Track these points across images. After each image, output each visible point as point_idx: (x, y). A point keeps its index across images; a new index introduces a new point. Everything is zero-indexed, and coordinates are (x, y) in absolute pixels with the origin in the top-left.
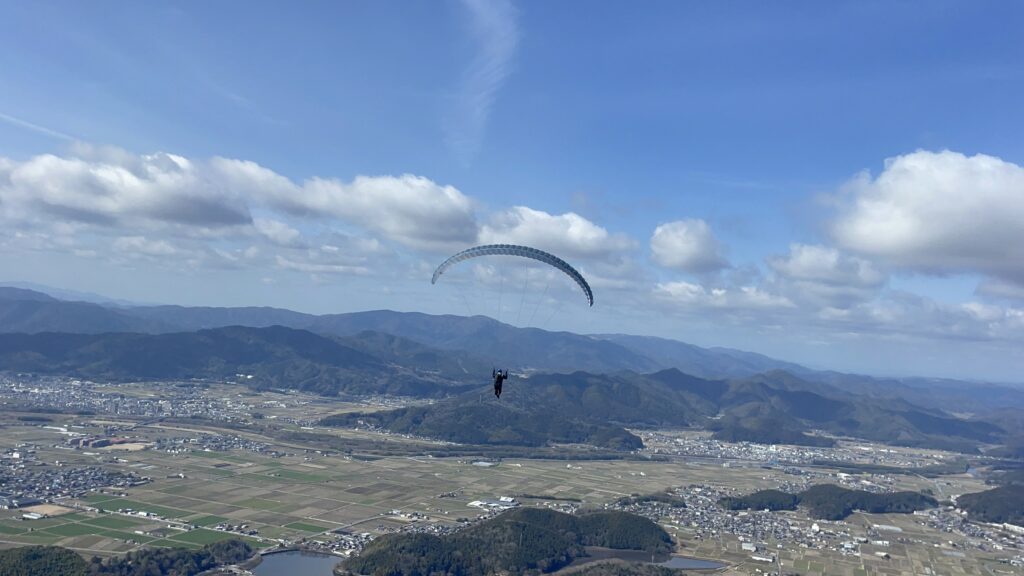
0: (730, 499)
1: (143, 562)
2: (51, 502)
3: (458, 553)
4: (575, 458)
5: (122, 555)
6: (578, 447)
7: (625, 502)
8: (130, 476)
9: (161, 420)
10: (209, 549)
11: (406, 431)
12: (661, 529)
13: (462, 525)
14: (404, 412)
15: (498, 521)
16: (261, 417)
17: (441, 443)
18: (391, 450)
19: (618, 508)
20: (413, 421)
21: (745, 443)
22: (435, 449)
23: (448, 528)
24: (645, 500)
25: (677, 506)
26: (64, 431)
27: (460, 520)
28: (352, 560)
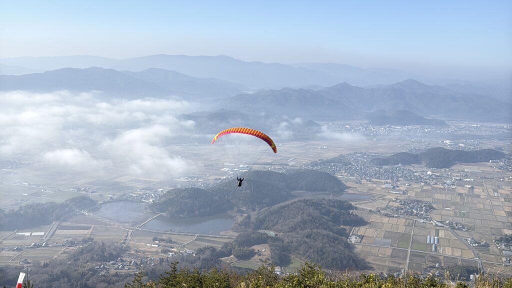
0: (378, 159)
1: (30, 211)
3: (216, 198)
5: (16, 208)
7: (315, 164)
8: (15, 162)
10: (68, 202)
12: (336, 179)
13: (218, 182)
19: (310, 168)
21: (388, 126)
23: (209, 184)
24: (327, 162)
25: (346, 165)
27: (216, 179)
28: (154, 204)
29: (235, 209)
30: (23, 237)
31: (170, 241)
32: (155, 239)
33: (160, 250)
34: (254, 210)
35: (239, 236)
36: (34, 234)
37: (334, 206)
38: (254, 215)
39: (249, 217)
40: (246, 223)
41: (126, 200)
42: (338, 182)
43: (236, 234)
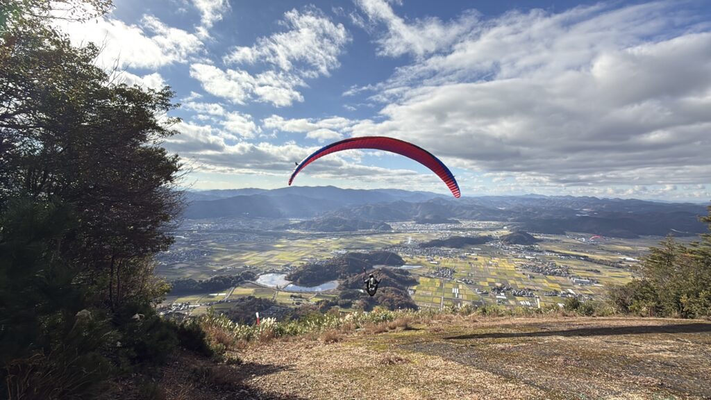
0: (422, 244)
1: (217, 281)
2: (182, 263)
3: (328, 270)
4: (367, 235)
5: (209, 279)
6: (368, 230)
7: (386, 248)
9: (217, 232)
11: (306, 229)
12: (398, 256)
13: (328, 260)
14: (304, 222)
15: (341, 258)
16: (252, 227)
17: (319, 233)
18: (302, 237)
19: (383, 250)
20: (309, 225)
21: (427, 224)
22: (317, 234)
23: (323, 262)
24: (391, 247)
25: (404, 248)
26: (183, 237)
28: (291, 275)
29: (340, 276)
30: (213, 297)
31: (301, 297)
32: (292, 296)
33: (295, 302)
34: (350, 276)
35: (341, 293)
36: (220, 294)
37: (397, 273)
38: (350, 280)
39: (348, 281)
40: (346, 285)
41: (274, 272)
42: (400, 258)
43: (341, 292)
